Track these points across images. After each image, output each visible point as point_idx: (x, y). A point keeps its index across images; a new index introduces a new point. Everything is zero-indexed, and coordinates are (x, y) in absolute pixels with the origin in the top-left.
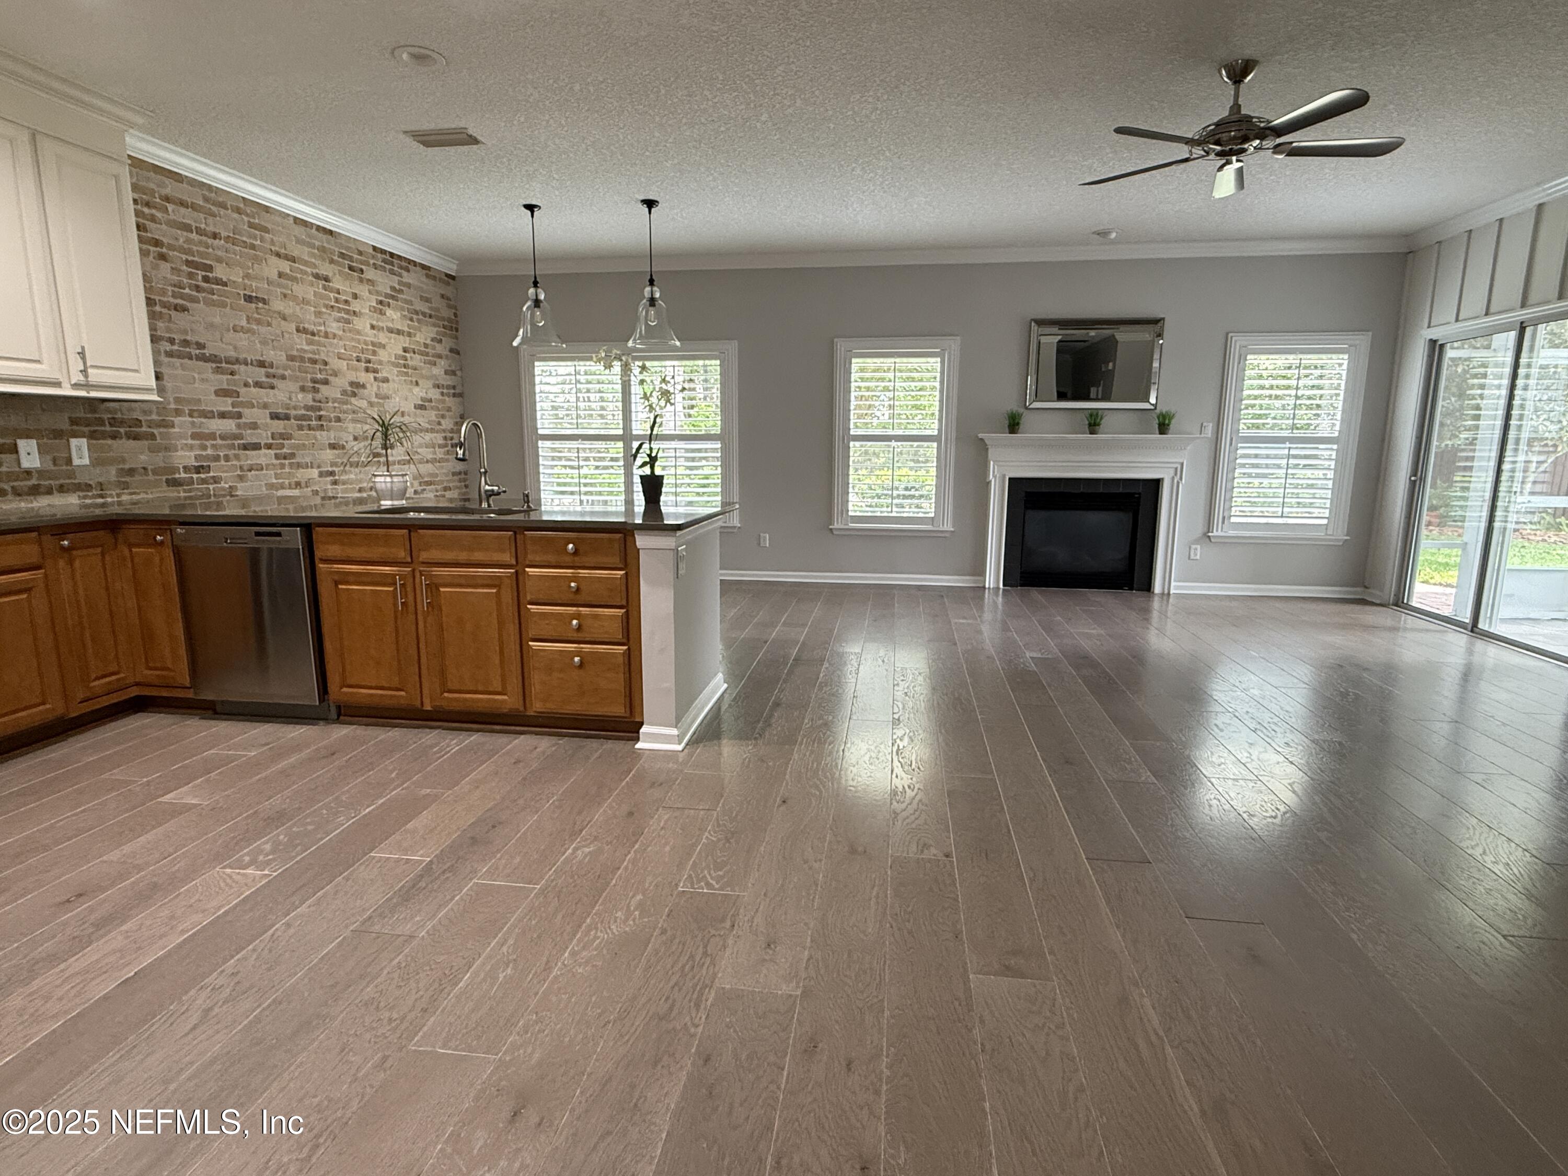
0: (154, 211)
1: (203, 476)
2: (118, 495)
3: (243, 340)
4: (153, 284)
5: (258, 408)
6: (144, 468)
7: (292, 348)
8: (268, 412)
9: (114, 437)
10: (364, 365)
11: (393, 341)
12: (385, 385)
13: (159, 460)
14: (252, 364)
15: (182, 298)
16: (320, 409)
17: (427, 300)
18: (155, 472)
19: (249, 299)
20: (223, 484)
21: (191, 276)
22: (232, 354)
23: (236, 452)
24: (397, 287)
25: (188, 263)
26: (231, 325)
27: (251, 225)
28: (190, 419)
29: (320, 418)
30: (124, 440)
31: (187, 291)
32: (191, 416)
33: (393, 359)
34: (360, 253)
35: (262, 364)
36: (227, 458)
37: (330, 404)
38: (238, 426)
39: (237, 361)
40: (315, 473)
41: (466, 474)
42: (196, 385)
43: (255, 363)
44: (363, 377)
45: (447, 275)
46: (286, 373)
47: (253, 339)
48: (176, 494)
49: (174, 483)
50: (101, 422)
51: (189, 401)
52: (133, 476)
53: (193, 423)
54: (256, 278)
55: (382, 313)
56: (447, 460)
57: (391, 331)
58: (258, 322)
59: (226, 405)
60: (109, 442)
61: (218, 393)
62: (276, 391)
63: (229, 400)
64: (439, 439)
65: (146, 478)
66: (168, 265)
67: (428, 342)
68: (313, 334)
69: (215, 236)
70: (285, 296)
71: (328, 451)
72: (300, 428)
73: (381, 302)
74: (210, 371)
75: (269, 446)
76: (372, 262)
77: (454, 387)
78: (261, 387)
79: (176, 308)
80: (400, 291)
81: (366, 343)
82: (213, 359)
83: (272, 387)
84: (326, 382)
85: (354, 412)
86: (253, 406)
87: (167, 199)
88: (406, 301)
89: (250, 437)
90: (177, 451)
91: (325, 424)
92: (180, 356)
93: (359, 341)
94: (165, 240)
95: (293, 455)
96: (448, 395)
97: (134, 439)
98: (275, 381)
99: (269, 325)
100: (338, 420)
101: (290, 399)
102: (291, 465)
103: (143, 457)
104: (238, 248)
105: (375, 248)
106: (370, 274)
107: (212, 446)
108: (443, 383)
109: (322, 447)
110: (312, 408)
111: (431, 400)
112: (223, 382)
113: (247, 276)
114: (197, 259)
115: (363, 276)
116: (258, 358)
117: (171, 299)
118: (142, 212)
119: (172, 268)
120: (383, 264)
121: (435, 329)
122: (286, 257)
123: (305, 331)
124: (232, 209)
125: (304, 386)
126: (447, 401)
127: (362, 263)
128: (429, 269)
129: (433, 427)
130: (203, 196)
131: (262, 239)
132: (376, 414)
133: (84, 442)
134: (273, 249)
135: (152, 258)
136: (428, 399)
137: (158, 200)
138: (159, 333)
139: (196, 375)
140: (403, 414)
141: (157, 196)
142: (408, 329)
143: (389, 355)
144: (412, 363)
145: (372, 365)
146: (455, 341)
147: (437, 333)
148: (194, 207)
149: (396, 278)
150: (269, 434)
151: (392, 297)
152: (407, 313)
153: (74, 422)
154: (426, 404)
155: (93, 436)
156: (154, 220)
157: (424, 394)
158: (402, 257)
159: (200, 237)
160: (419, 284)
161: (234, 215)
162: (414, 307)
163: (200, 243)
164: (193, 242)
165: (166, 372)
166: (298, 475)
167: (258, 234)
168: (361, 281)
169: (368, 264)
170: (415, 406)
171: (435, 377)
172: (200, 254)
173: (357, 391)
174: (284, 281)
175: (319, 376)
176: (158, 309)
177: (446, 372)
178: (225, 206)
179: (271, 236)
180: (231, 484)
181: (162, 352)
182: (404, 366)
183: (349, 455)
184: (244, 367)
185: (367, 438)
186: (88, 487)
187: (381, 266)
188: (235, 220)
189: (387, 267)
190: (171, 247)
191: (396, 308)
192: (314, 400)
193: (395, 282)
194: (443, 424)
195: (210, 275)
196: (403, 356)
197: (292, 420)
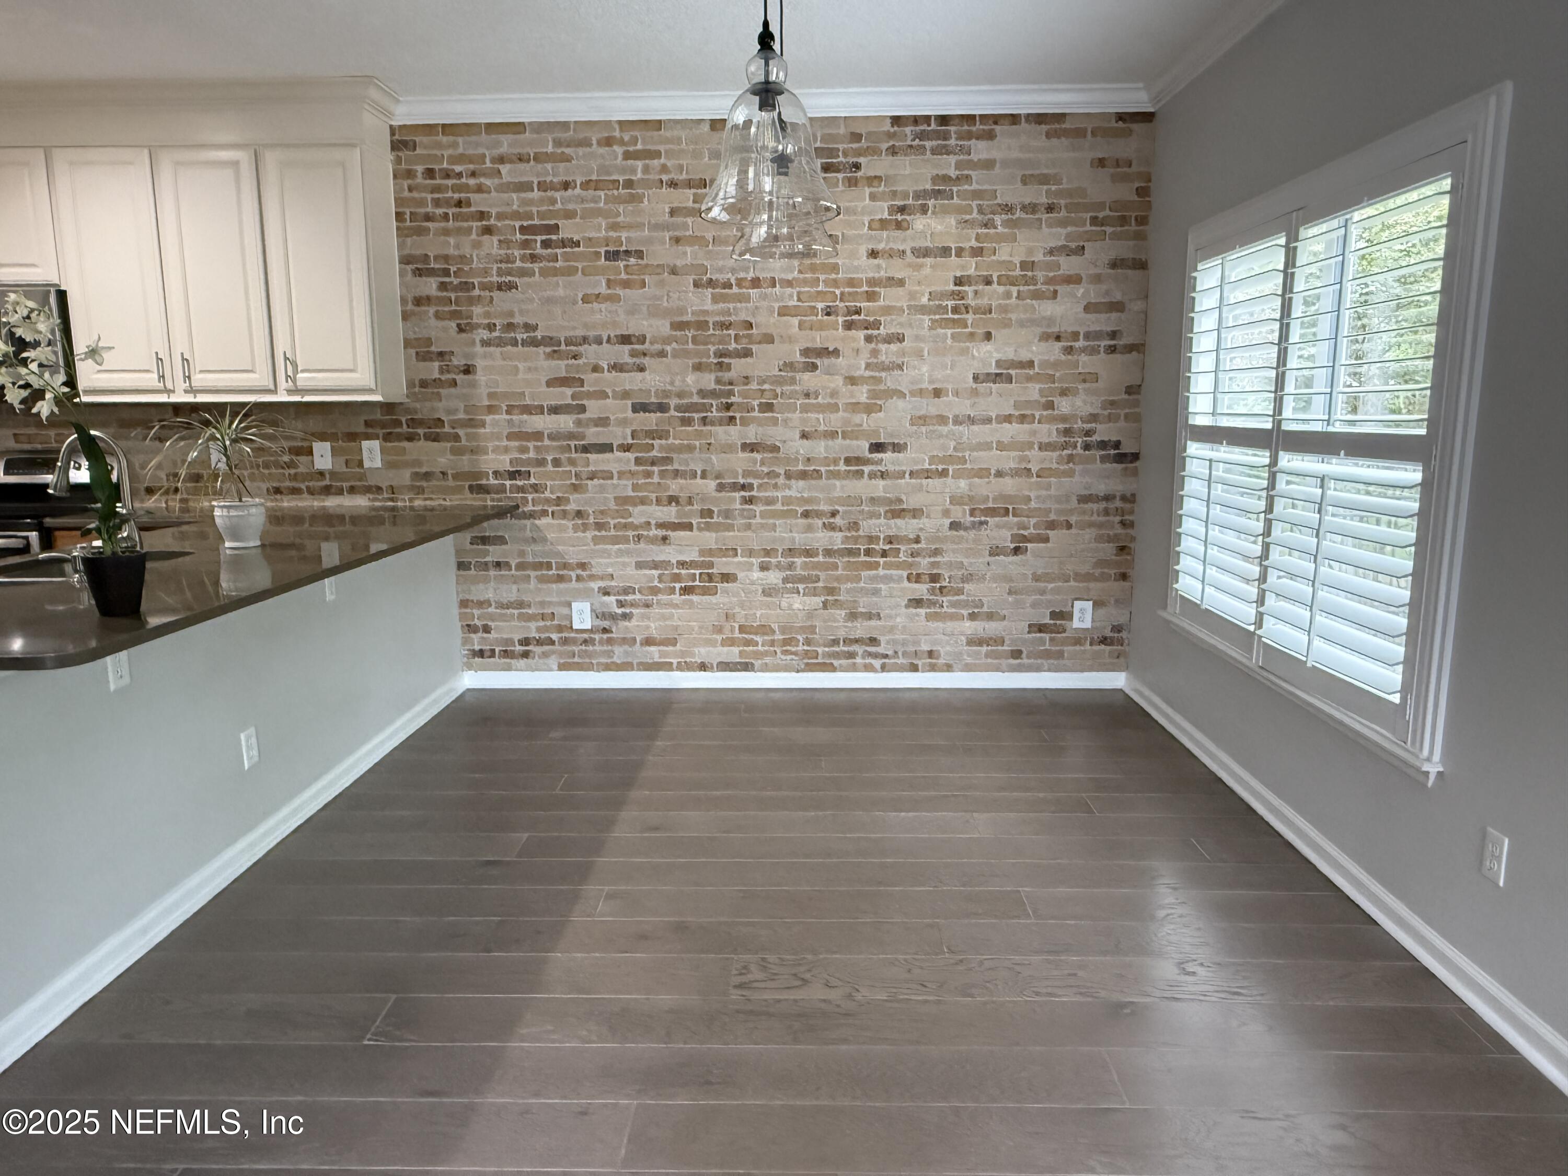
0: (482, 180)
1: (520, 483)
2: (411, 500)
3: (600, 313)
4: (474, 265)
5: (614, 398)
6: (443, 473)
7: (682, 311)
8: (629, 403)
9: (410, 438)
10: (841, 319)
11: (927, 271)
12: (894, 347)
13: (465, 463)
14: (608, 342)
15: (510, 274)
16: (731, 393)
17: (1044, 180)
18: (456, 477)
19: (613, 256)
20: (547, 494)
21: (526, 244)
22: (580, 333)
23: (572, 454)
24: (953, 173)
25: (523, 230)
26: (580, 296)
27: (627, 156)
28: (508, 417)
29: (728, 407)
30: (422, 443)
31: (518, 264)
32: (508, 412)
33: (924, 300)
34: (856, 137)
35: (625, 339)
36: (557, 462)
37: (754, 386)
38: (579, 423)
39: (585, 340)
40: (712, 484)
41: (1129, 499)
42: (520, 376)
43: (613, 339)
44: (835, 336)
45: (1121, 117)
46: (668, 348)
47: (614, 308)
48: (480, 502)
49: (483, 490)
50: (398, 423)
51: (506, 395)
52: (430, 480)
53: (510, 422)
54: (629, 227)
55: (899, 225)
56: (1070, 474)
57: (924, 253)
58: (626, 284)
59: (565, 395)
60: (405, 444)
61: (549, 383)
62: (647, 374)
63: (569, 392)
64: (1048, 432)
65: (443, 483)
66: (495, 239)
67: (1039, 257)
68: (728, 285)
69: (566, 186)
70: (678, 241)
71: (740, 453)
72: (687, 422)
73: (902, 210)
74: (542, 356)
75: (627, 448)
76: (884, 146)
77: (1113, 335)
78: (621, 371)
79: (500, 288)
81: (851, 283)
82: (549, 341)
83: (642, 369)
84: (747, 353)
85: (807, 395)
86: (606, 396)
87: (501, 160)
88: (977, 194)
89: (593, 435)
90: (488, 454)
91: (738, 415)
92: (500, 342)
93: (835, 284)
94: (493, 210)
95: (668, 460)
96: (1093, 351)
97: (434, 440)
98: (646, 361)
99: (643, 284)
100: (768, 407)
101: (672, 383)
102: (662, 474)
103: (443, 459)
104: (602, 194)
105: (897, 120)
106: (870, 166)
107: (536, 447)
108: (1075, 329)
109: (728, 448)
110: (713, 394)
111: (1031, 364)
112: (560, 367)
113: (614, 227)
114: (536, 222)
115: (859, 174)
116: (619, 332)
117: (495, 279)
118: (467, 185)
119: (500, 241)
120: (917, 142)
121: (1063, 231)
122: (689, 184)
123: (711, 283)
124: (599, 143)
125: (700, 364)
126: (1086, 363)
127: (859, 153)
128: (1060, 117)
129: (1028, 412)
130: (554, 141)
131: (646, 169)
132: (862, 394)
133: (375, 444)
134: (665, 178)
135: (474, 236)
136: (1021, 362)
137: (488, 164)
138: (475, 321)
139: (521, 366)
140: (937, 393)
141: (488, 160)
142: (974, 243)
143: (912, 295)
144: (979, 302)
145: (862, 317)
146: (1131, 243)
147: (1068, 237)
148: (538, 158)
149: (952, 159)
150: (629, 432)
151: (937, 194)
152: (975, 214)
153: (367, 424)
154: (1013, 372)
155: (387, 438)
156: (480, 189)
157: (1009, 354)
158: (974, 116)
159: (543, 194)
160: (1021, 155)
161: (603, 150)
162: (999, 201)
163: (542, 201)
164: (531, 202)
165: (480, 363)
166: (675, 486)
167: (640, 164)
168: (852, 183)
169: (875, 151)
170: (976, 378)
171: (1051, 321)
172: (541, 215)
173: (818, 362)
174: (679, 220)
175: (733, 346)
176: (477, 292)
177: (1088, 308)
178: (586, 143)
179: (663, 161)
180: (560, 495)
181: (478, 341)
182: (955, 310)
183: (788, 460)
184: (594, 346)
185: (832, 435)
186: (379, 489)
187: (911, 146)
188: (602, 156)
189: (928, 144)
190: (500, 216)
191: (945, 211)
192: (718, 381)
193: (949, 165)
194: (1064, 406)
195: (554, 237)
196: (953, 292)
197: (673, 412)
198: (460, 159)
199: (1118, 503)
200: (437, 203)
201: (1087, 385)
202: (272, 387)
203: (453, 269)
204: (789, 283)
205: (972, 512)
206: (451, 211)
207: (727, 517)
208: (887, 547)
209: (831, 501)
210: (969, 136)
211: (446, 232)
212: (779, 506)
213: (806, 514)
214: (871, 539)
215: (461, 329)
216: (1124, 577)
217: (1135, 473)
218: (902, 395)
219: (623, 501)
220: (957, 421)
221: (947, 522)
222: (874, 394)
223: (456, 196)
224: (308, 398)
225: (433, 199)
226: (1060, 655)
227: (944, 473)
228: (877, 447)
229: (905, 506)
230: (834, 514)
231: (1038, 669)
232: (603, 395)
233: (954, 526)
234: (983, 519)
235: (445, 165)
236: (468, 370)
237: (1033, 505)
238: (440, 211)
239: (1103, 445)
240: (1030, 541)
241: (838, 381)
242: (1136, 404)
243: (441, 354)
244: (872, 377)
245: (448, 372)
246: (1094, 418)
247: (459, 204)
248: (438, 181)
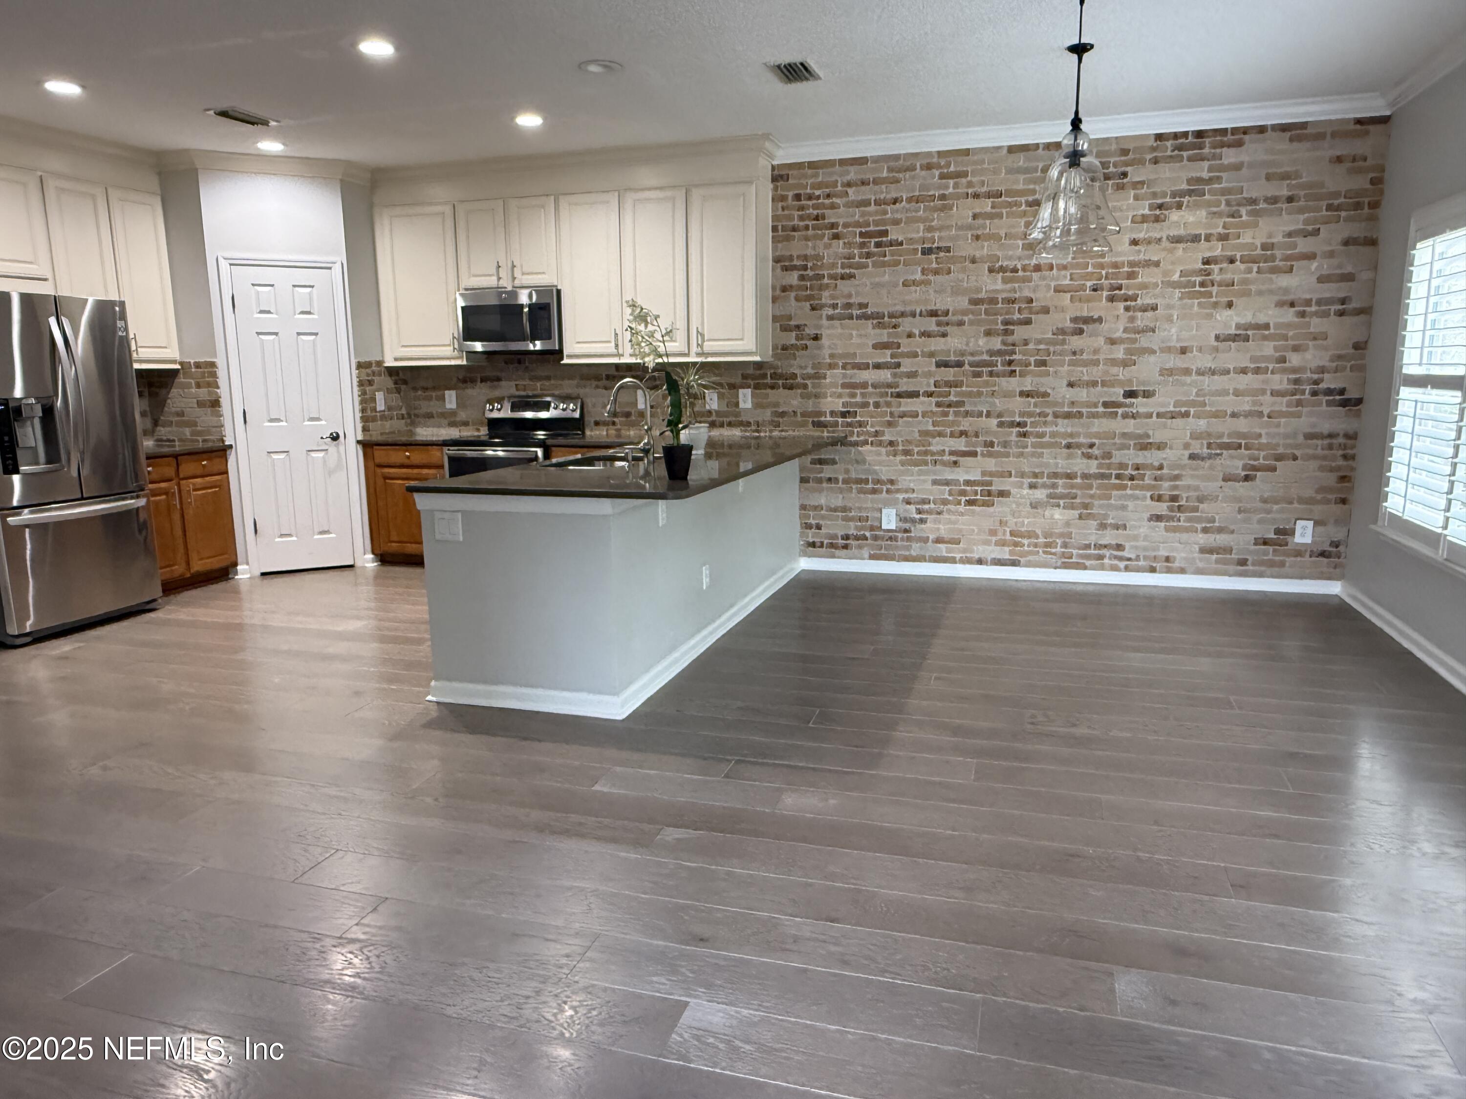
0: (835, 200)
1: (849, 420)
2: (771, 431)
3: (915, 293)
4: (825, 261)
5: (923, 357)
6: (794, 412)
7: (979, 290)
8: (934, 360)
9: (773, 387)
10: (1105, 293)
11: (1180, 252)
12: (1150, 314)
13: (810, 405)
14: (921, 315)
15: (850, 267)
16: (1013, 352)
17: (1285, 176)
18: (803, 415)
19: (927, 252)
20: (868, 428)
21: (863, 245)
22: (900, 308)
23: (889, 399)
24: (1205, 175)
25: (862, 235)
26: (901, 281)
27: (942, 177)
28: (843, 371)
29: (1010, 363)
30: (781, 390)
31: (857, 259)
32: (844, 368)
33: (1176, 277)
34: (1125, 152)
36: (877, 405)
37: (1031, 346)
38: (895, 375)
39: (903, 314)
40: (994, 422)
41: (1352, 436)
42: (854, 341)
43: (924, 313)
44: (1100, 307)
45: (1359, 121)
46: (966, 318)
47: (926, 290)
48: (820, 434)
49: (822, 425)
50: (765, 376)
51: (842, 356)
52: (785, 417)
53: (844, 375)
54: (940, 229)
55: (1157, 219)
56: (1298, 415)
57: (1178, 240)
58: (936, 272)
59: (885, 357)
60: (769, 391)
61: (875, 346)
62: (949, 338)
63: (888, 352)
64: (1280, 381)
65: (794, 419)
66: (841, 242)
67: (1278, 239)
68: (1015, 270)
69: (895, 201)
70: (977, 238)
71: (1018, 398)
72: (978, 375)
73: (1160, 207)
74: (870, 326)
75: (930, 395)
76: (1149, 157)
77: (1343, 301)
78: (929, 336)
79: (843, 278)
80: (1210, 181)
81: (1115, 265)
82: (876, 315)
83: (944, 335)
84: (1028, 322)
85: (1074, 353)
86: (917, 356)
87: (849, 185)
88: (1224, 192)
89: (905, 385)
90: (827, 398)
91: (1018, 369)
92: (841, 318)
93: (1102, 266)
94: (841, 221)
95: (960, 404)
96: (1325, 314)
97: (789, 389)
98: (948, 329)
99: (949, 271)
100: (1043, 363)
101: (967, 344)
102: (956, 414)
103: (795, 402)
104: (922, 205)
105: (1159, 137)
106: (1135, 174)
107: (862, 394)
108: (1308, 296)
109: (1008, 395)
110: (999, 353)
111: (1267, 326)
112: (884, 335)
113: (930, 229)
114: (872, 228)
115: (1125, 181)
116: (929, 308)
117: (840, 271)
118: (823, 203)
119: (845, 243)
120: (1176, 152)
121: (1302, 217)
122: (989, 195)
123: (1002, 269)
124: (922, 169)
125: (990, 330)
126: (1316, 324)
127: (1127, 164)
128: (1304, 125)
129: (1263, 365)
130: (888, 168)
131: (956, 186)
132: (1119, 353)
133: (749, 391)
134: (970, 191)
135: (826, 239)
136: (1257, 324)
137: (840, 188)
138: (824, 301)
139: (854, 333)
140: (1183, 351)
141: (839, 185)
142: (1220, 230)
143: (1166, 273)
144: (1224, 276)
145: (1123, 292)
146: (1363, 224)
147: (1306, 222)
148: (876, 182)
149: (1206, 164)
150: (932, 382)
151: (1190, 193)
152: (1223, 206)
153: (745, 377)
154: (1250, 333)
155: (757, 387)
156: (833, 207)
157: (1248, 317)
158: (1226, 129)
159: (878, 207)
160: (1265, 157)
161: (924, 173)
162: (1245, 195)
163: (877, 213)
164: (870, 214)
165: (825, 333)
166: (966, 424)
167: (951, 182)
168: (1120, 187)
169: (1141, 162)
170: (1217, 338)
171: (1286, 291)
172: (877, 223)
173: (1085, 327)
174: (980, 221)
175: (1016, 316)
176: (826, 281)
177: (1321, 280)
178: (912, 168)
179: (969, 178)
180: (878, 429)
181: (824, 317)
182: (1202, 284)
183: (1055, 404)
184: (910, 319)
185: (1094, 384)
186: (749, 424)
187: (1171, 157)
188: (924, 178)
189: (1185, 154)
190: (846, 225)
191: (1197, 206)
192: (1004, 343)
193: (1203, 170)
194: (1295, 359)
195: (884, 239)
196: (1201, 270)
197: (967, 367)
198: (819, 186)
199: (1341, 440)
200: (801, 218)
201: (1314, 342)
202: (687, 352)
203: (810, 265)
204: (1065, 267)
205: (1209, 446)
206: (810, 223)
207: (1005, 447)
208: (1134, 473)
209: (1088, 435)
210: (1222, 145)
211: (807, 239)
212: (1047, 439)
213: (1069, 446)
214: (1122, 466)
215: (813, 309)
216: (1344, 501)
217: (1358, 414)
218: (1153, 352)
219: (924, 433)
220: (1200, 373)
221: (1187, 453)
222: (1129, 351)
223: (815, 212)
224: (710, 359)
225: (798, 215)
226: (1282, 564)
227: (1186, 415)
228: (1131, 394)
229: (1151, 441)
230: (1092, 446)
231: (1261, 575)
232: (915, 355)
233: (1192, 457)
234: (1218, 451)
235: (809, 191)
236: (816, 338)
237: (1264, 440)
238: (802, 224)
239: (1329, 392)
240: (1258, 470)
241: (1101, 341)
242: (1363, 357)
243: (798, 327)
244: (1128, 338)
245: (802, 339)
246: (1322, 370)
247: (817, 218)
248: (803, 202)
